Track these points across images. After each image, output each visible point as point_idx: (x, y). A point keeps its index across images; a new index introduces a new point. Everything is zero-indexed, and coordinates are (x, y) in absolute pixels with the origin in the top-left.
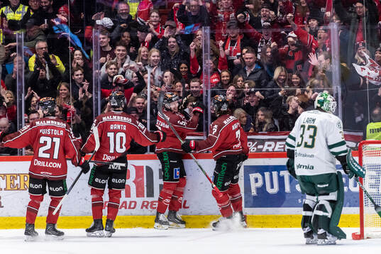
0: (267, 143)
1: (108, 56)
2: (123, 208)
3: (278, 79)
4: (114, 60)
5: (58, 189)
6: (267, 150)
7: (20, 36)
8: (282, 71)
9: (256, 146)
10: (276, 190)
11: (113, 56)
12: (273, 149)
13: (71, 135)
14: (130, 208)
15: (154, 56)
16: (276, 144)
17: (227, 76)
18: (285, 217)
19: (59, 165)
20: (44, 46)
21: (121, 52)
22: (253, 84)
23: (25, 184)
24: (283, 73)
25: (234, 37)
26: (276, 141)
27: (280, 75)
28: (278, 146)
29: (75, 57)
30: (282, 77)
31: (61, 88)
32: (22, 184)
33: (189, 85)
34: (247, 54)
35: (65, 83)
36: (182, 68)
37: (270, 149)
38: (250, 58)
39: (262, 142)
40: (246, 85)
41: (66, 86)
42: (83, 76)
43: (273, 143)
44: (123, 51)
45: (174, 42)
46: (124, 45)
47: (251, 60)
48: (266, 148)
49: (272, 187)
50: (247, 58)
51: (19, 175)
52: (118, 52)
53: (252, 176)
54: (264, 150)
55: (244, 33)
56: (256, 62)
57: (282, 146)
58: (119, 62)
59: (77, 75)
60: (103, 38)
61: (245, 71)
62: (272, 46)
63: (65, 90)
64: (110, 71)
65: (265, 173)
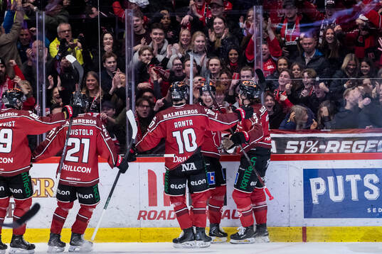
0: (330, 143)
1: (143, 41)
2: (161, 219)
3: (347, 68)
4: (150, 45)
5: (87, 197)
6: (331, 151)
7: (41, 17)
8: (352, 60)
9: (318, 146)
10: (340, 198)
11: (149, 40)
12: (338, 150)
13: (103, 133)
14: (169, 218)
15: (199, 41)
16: (341, 143)
17: (285, 65)
18: (352, 230)
19: (88, 170)
20: (67, 29)
21: (158, 36)
22: (314, 73)
23: (46, 190)
24: (353, 62)
25: (291, 18)
26: (341, 140)
27: (349, 64)
28: (343, 146)
29: (105, 41)
30: (352, 67)
31: (88, 79)
32: (43, 190)
33: (240, 75)
34: (305, 39)
35: (93, 73)
36: (231, 55)
37: (335, 150)
38: (309, 44)
39: (325, 141)
40: (306, 74)
41: (94, 76)
42: (116, 64)
43: (337, 143)
44: (160, 34)
45: (220, 23)
46: (162, 28)
47: (310, 46)
48: (329, 148)
49: (337, 194)
50: (305, 44)
51: (39, 179)
52: (154, 36)
53: (313, 181)
54: (327, 151)
55: (303, 14)
56: (316, 47)
57: (349, 147)
58: (155, 48)
59: (110, 63)
60: (137, 21)
61: (303, 59)
62: (335, 29)
63: (92, 80)
64: (143, 57)
65: (329, 178)
